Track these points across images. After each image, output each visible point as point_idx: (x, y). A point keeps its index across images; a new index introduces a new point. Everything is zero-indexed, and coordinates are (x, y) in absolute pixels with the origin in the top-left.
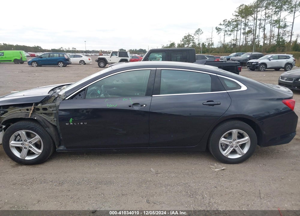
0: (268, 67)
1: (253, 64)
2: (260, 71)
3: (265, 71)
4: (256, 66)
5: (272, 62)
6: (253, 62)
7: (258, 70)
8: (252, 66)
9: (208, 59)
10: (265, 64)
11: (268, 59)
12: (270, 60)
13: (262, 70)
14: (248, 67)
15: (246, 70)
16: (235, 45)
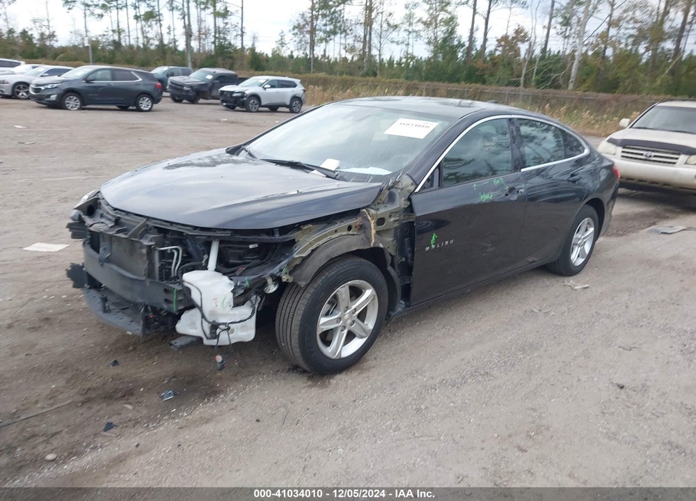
0: (263, 103)
1: (235, 95)
2: (250, 111)
3: (258, 111)
4: (242, 100)
5: (269, 93)
6: (233, 92)
7: (244, 109)
8: (232, 100)
9: (140, 80)
10: (255, 96)
11: (260, 86)
12: (265, 89)
13: (252, 110)
14: (223, 101)
15: (221, 110)
16: (117, 44)
